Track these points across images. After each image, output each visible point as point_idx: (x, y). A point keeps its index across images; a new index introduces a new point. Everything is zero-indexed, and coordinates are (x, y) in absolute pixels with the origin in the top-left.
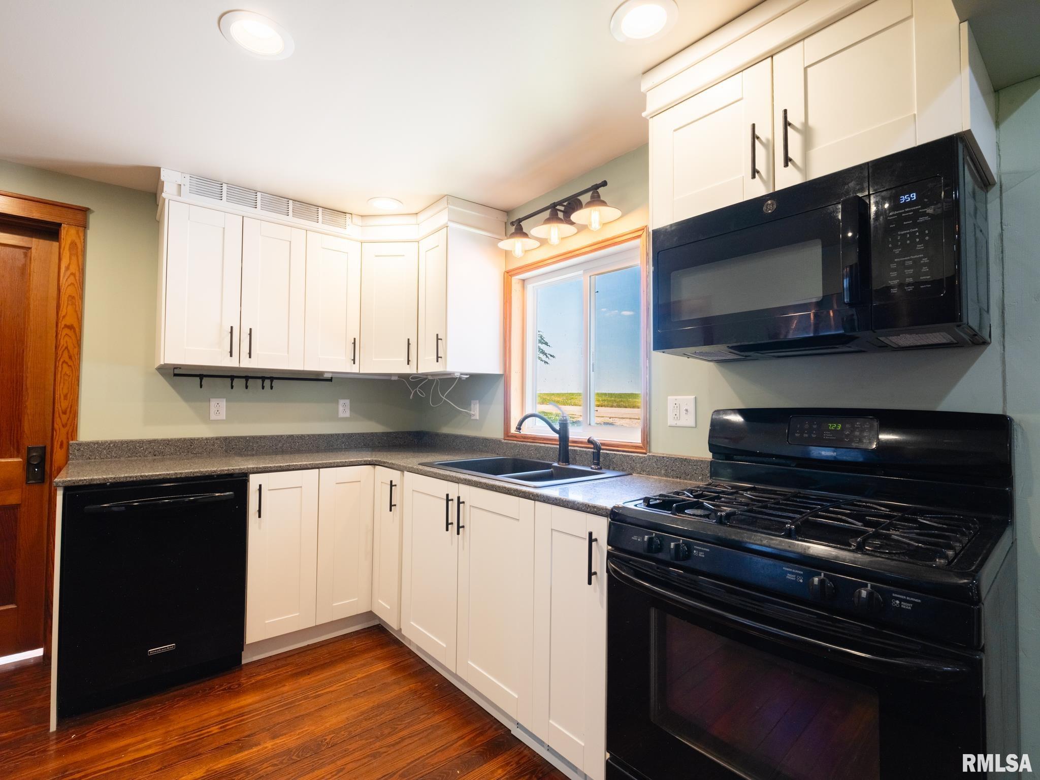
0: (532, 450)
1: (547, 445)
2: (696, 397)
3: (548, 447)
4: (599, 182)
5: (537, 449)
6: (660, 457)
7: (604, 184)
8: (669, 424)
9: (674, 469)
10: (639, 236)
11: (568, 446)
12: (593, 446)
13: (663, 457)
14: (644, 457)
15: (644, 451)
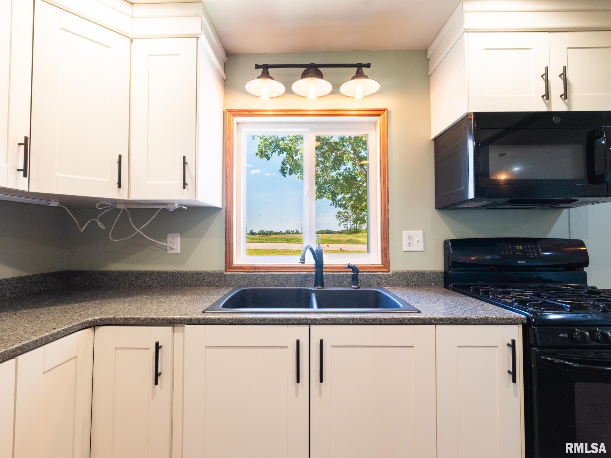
0: (268, 279)
1: (287, 273)
2: (423, 232)
3: (289, 275)
4: (365, 62)
5: (274, 277)
6: (402, 273)
7: (368, 66)
8: (404, 251)
9: (413, 280)
10: (379, 115)
11: (322, 272)
12: (351, 270)
13: (405, 273)
14: (389, 274)
15: (387, 270)
